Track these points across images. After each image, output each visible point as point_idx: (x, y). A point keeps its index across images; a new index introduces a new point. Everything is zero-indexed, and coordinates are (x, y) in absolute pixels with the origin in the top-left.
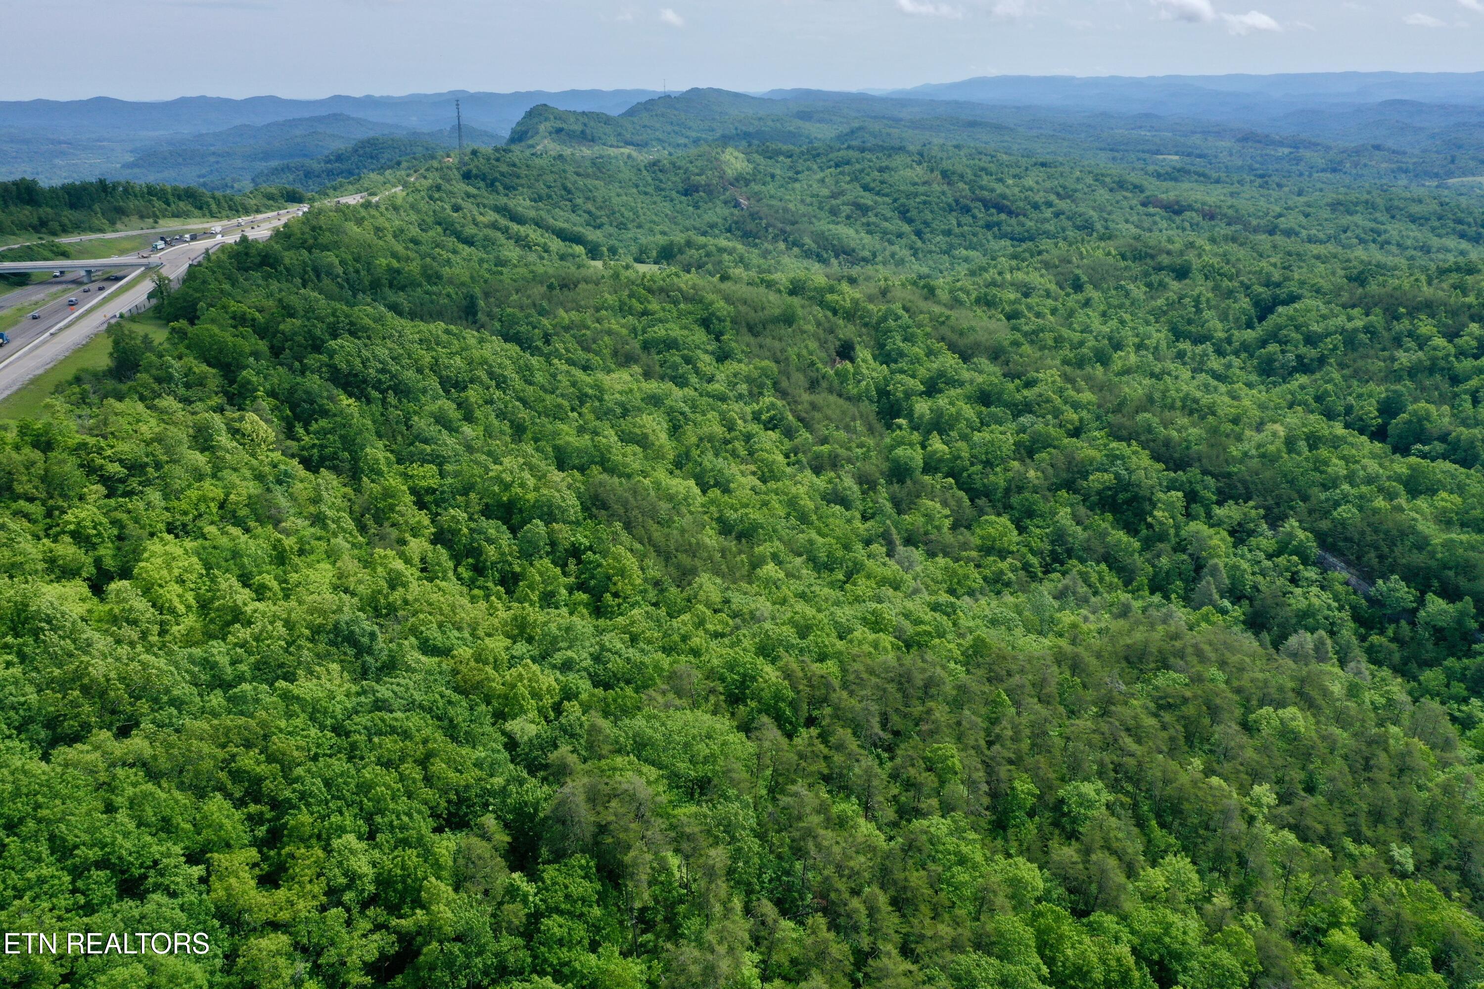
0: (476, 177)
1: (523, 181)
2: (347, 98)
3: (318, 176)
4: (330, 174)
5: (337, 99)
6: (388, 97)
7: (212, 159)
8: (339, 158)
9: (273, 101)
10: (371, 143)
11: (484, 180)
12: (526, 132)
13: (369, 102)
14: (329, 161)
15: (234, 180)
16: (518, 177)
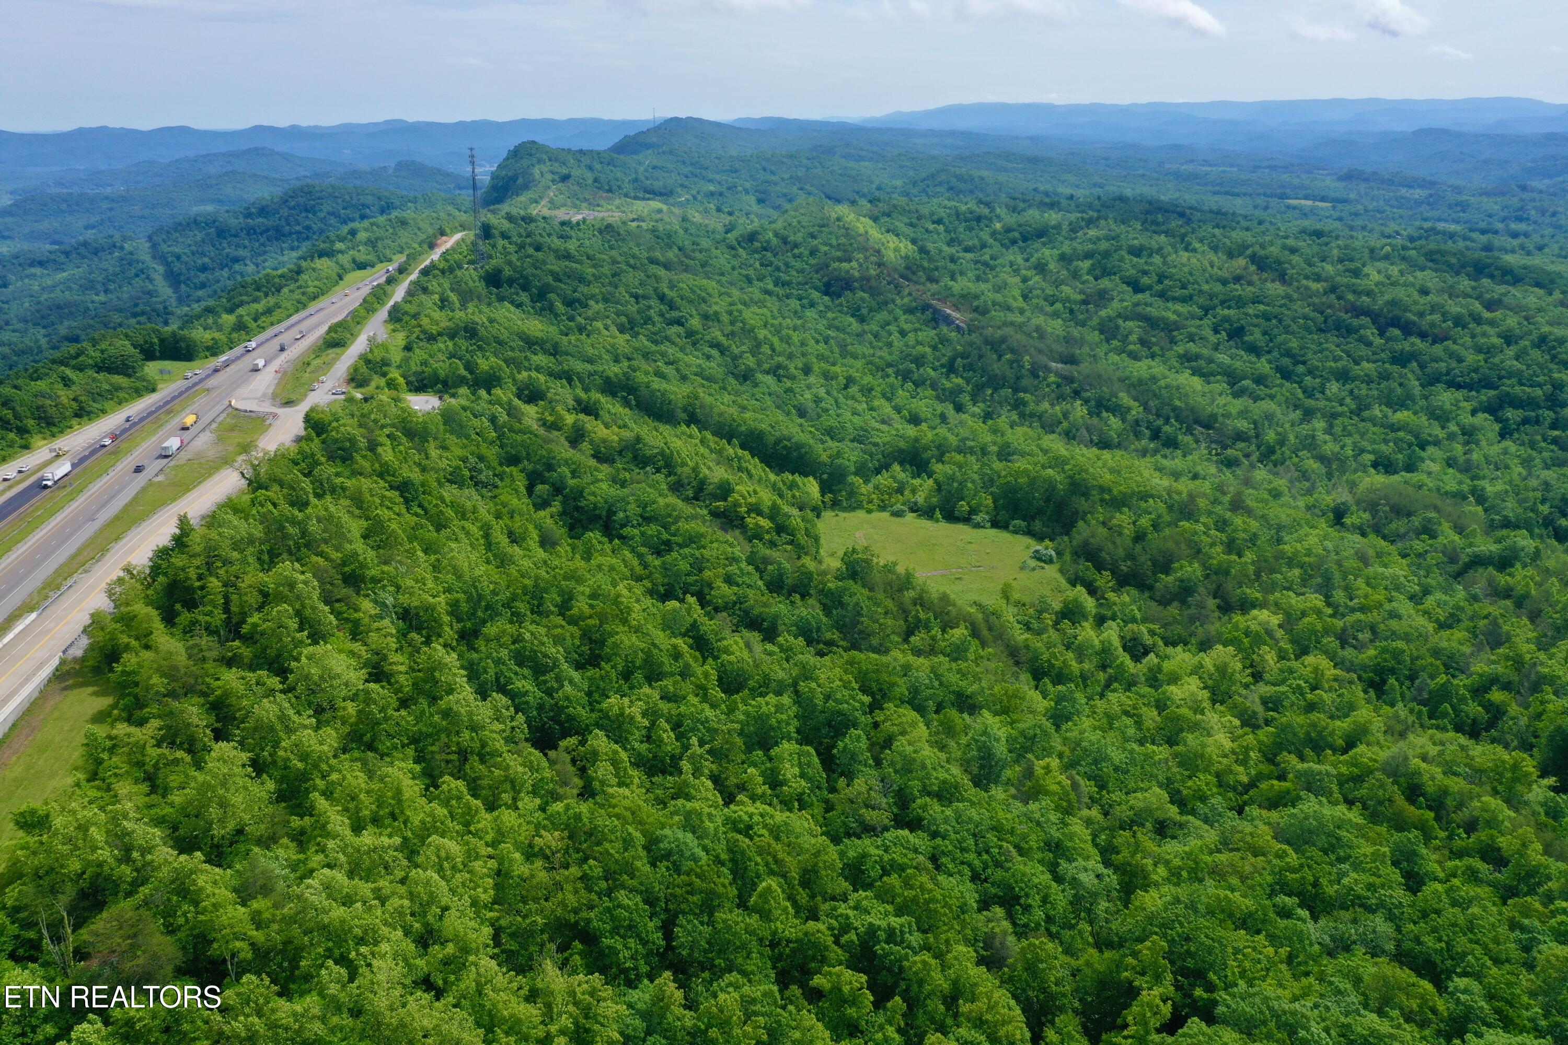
0: (511, 282)
1: (595, 289)
2: (271, 130)
3: (236, 236)
4: (251, 231)
5: (258, 130)
6: (316, 127)
7: (104, 205)
8: (263, 211)
9: (183, 132)
10: (307, 191)
11: (525, 288)
12: (514, 179)
13: (295, 133)
14: (248, 215)
15: (124, 239)
16: (582, 280)
